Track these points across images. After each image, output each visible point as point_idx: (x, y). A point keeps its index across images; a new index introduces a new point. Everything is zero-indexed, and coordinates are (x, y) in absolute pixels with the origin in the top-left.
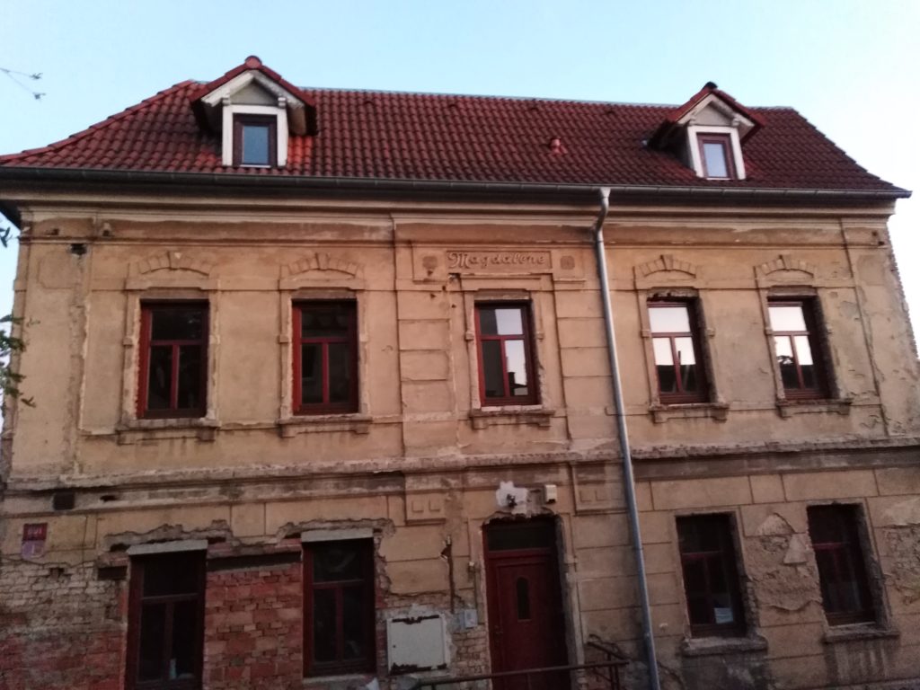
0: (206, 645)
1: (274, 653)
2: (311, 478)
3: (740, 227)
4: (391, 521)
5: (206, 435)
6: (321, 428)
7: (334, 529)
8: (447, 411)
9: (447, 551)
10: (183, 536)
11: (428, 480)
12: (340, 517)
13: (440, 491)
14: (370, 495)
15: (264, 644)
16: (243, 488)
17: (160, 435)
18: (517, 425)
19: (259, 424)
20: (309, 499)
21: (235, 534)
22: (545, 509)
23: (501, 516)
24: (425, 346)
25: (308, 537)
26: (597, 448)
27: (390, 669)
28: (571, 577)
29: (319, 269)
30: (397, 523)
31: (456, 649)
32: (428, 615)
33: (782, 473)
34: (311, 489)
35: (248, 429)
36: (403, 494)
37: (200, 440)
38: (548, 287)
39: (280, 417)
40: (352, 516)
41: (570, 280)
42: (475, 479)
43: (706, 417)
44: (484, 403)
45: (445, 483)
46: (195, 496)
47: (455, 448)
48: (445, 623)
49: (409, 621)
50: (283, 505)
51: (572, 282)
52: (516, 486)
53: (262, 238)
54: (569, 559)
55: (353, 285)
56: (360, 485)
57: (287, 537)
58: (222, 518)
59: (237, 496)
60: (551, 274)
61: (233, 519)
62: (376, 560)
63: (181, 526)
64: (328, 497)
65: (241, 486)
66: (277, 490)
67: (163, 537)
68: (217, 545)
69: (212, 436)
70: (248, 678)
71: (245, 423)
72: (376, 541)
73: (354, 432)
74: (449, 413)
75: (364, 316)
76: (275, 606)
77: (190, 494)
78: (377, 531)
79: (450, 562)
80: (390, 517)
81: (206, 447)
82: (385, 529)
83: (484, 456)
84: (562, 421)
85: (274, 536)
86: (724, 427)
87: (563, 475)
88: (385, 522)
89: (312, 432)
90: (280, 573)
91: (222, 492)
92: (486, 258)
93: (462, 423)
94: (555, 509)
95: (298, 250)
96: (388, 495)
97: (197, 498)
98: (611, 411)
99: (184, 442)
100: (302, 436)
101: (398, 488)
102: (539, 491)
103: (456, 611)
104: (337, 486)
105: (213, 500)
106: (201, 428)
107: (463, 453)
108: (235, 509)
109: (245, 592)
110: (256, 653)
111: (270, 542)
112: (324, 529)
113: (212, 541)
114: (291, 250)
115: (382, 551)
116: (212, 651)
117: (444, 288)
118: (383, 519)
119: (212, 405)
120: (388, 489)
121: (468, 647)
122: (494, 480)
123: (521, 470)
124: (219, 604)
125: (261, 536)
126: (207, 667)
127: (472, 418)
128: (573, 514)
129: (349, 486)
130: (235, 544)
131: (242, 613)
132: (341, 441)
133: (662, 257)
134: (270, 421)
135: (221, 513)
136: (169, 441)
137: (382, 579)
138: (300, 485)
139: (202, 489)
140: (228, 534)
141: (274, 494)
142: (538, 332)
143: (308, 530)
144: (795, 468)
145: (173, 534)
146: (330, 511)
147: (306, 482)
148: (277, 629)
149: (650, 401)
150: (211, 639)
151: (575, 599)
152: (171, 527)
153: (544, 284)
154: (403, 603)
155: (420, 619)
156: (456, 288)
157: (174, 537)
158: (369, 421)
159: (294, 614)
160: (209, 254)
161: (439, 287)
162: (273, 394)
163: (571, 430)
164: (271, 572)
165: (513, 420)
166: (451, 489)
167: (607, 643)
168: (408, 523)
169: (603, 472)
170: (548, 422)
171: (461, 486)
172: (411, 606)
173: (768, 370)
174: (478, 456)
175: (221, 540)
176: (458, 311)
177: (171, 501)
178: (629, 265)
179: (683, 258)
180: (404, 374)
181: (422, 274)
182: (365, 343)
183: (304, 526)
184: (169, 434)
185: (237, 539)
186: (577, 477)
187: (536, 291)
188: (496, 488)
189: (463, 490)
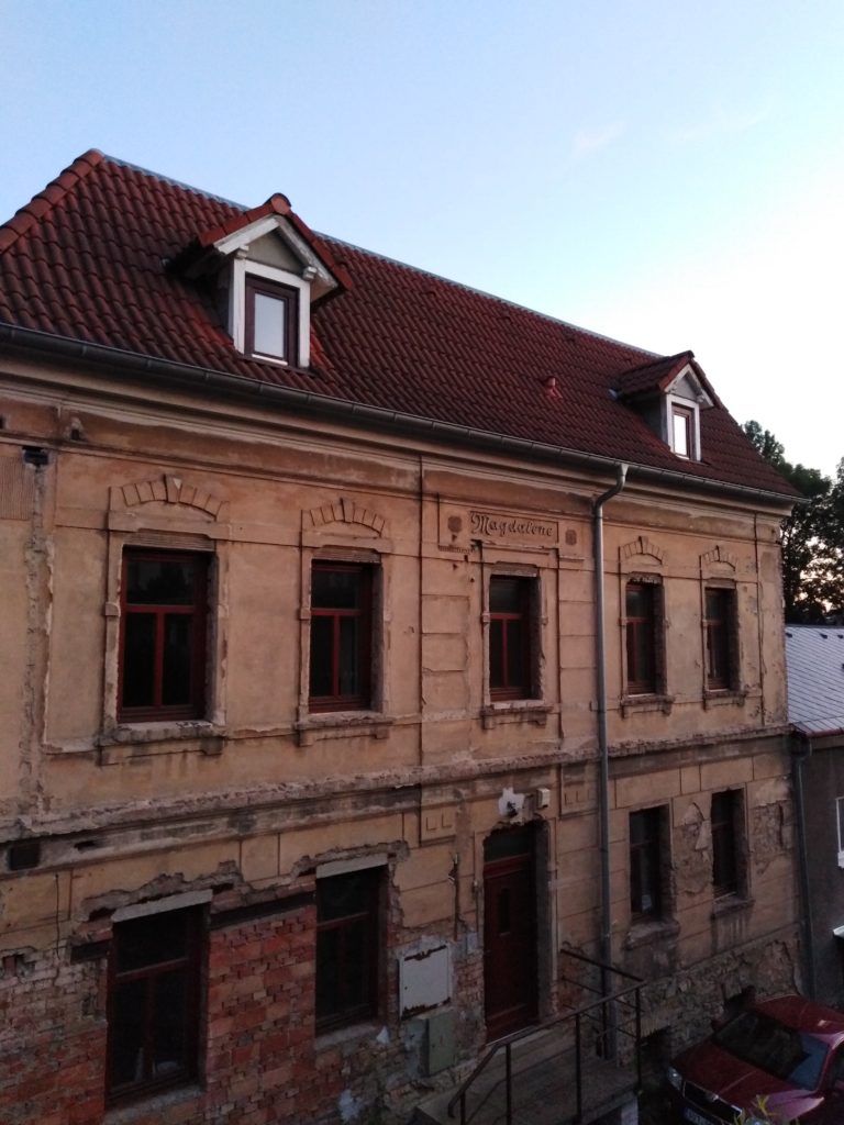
0: (210, 1025)
1: (286, 1020)
2: (330, 798)
3: (695, 513)
4: (406, 843)
5: (212, 746)
6: (341, 733)
7: (350, 858)
8: (462, 709)
9: (454, 872)
10: (184, 887)
11: (442, 791)
12: (357, 844)
13: (453, 804)
14: (388, 814)
15: (275, 1012)
16: (255, 817)
17: (154, 749)
18: (520, 723)
19: (276, 730)
20: (327, 824)
21: (246, 879)
22: (536, 814)
23: (500, 827)
24: (446, 630)
25: (322, 872)
26: (582, 747)
27: (401, 1014)
28: (552, 885)
29: (344, 521)
30: (411, 845)
31: (457, 979)
32: (437, 946)
33: (700, 764)
34: (328, 811)
35: (263, 736)
36: (418, 810)
37: (204, 753)
38: (553, 564)
39: (297, 720)
40: (369, 842)
41: (572, 558)
42: (483, 788)
43: (658, 710)
44: (494, 699)
45: (457, 794)
46: (198, 832)
47: (466, 752)
48: (450, 953)
49: (419, 957)
50: (299, 835)
51: (575, 561)
52: (515, 792)
53: (282, 469)
54: (552, 866)
55: (380, 546)
56: (378, 803)
57: (301, 874)
58: (231, 859)
59: (248, 827)
60: (557, 550)
61: (243, 860)
62: (390, 889)
63: (181, 874)
64: (345, 820)
65: (253, 813)
66: (292, 816)
67: (156, 892)
68: (223, 894)
69: (220, 749)
70: (258, 1057)
71: (259, 729)
72: (391, 868)
73: (374, 736)
74: (464, 712)
75: (388, 587)
76: (288, 963)
77: (193, 829)
78: (391, 856)
79: (457, 884)
80: (406, 839)
81: (210, 763)
82: (399, 853)
83: (493, 761)
84: (556, 717)
85: (288, 875)
86: (669, 719)
87: (552, 778)
88: (401, 843)
89: (331, 738)
90: (294, 921)
91: (231, 824)
92: (504, 524)
93: (474, 721)
94: (544, 814)
95: (322, 491)
96: (404, 812)
97: (200, 835)
98: (594, 707)
99: (185, 757)
100: (320, 743)
101: (414, 804)
102: (533, 798)
103: (459, 936)
104: (355, 806)
105: (221, 836)
106: (207, 737)
107: (474, 758)
108: (247, 846)
109: (254, 951)
110: (266, 1026)
111: (283, 883)
112: (341, 859)
113: (217, 889)
114: (313, 490)
115: (396, 881)
116: (217, 1032)
117: (466, 558)
118: (399, 841)
119: (220, 706)
120: (405, 805)
121: (467, 975)
122: (498, 787)
123: (520, 774)
124: (227, 971)
125: (273, 877)
126: (211, 1054)
127: (484, 716)
128: (558, 818)
129: (367, 804)
130: (245, 890)
131: (252, 978)
132: (361, 748)
133: (640, 539)
134: (285, 725)
135: (229, 852)
136: (164, 757)
137: (395, 912)
138: (318, 806)
139: (206, 823)
140: (236, 878)
141: (289, 822)
142: (543, 617)
143: (323, 863)
144: (710, 758)
145: (171, 885)
146: (346, 836)
147: (323, 804)
148: (289, 991)
149: (622, 694)
150: (216, 1017)
151: (554, 908)
152: (169, 877)
153: (551, 561)
154: (413, 936)
155: (430, 952)
156: (477, 559)
157: (172, 891)
158: (390, 723)
159: (307, 968)
160: (215, 485)
161: (460, 556)
162: (290, 689)
163: (564, 729)
164: (284, 921)
165: (518, 718)
166: (463, 801)
167: (575, 948)
168: (422, 844)
169: (583, 771)
170: (545, 719)
171: (471, 796)
172: (420, 938)
173: (700, 662)
174: (488, 761)
175: (227, 887)
176: (476, 585)
177: (169, 841)
178: (616, 546)
179: (656, 540)
180: (425, 663)
181: (446, 539)
182: (389, 623)
183: (320, 859)
184: (167, 748)
185: (249, 884)
186: (565, 779)
187: (544, 568)
188: (499, 795)
189: (471, 801)
